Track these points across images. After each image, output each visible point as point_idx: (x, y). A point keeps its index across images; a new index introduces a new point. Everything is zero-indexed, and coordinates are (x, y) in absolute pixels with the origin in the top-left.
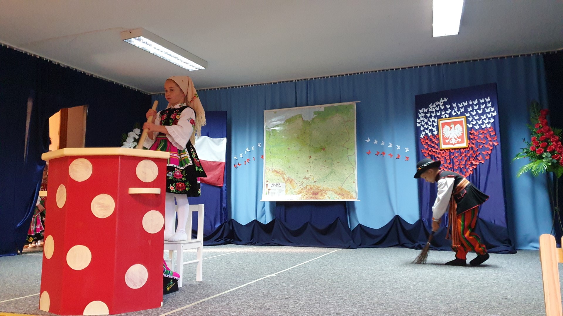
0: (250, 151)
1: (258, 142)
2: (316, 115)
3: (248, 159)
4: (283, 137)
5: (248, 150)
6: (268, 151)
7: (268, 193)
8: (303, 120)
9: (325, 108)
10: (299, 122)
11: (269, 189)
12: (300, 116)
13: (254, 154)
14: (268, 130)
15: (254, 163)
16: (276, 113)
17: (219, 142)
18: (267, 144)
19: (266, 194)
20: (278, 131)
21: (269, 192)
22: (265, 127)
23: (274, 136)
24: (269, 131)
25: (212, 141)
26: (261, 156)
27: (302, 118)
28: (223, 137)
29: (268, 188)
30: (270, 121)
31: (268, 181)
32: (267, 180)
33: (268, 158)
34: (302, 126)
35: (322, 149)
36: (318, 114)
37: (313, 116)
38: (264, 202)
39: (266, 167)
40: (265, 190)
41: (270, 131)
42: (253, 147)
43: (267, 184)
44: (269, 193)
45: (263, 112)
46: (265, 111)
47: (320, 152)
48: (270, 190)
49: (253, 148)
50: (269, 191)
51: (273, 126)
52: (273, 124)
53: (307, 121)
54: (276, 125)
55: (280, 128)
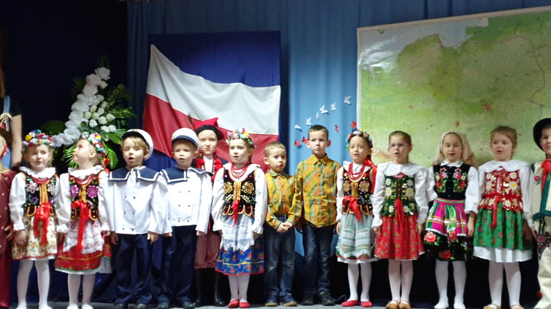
0: (327, 113)
1: (344, 94)
2: (471, 36)
4: (399, 82)
5: (323, 110)
6: (366, 111)
8: (442, 47)
9: (490, 19)
10: (435, 51)
12: (436, 38)
13: (336, 120)
14: (365, 68)
15: (335, 137)
16: (382, 33)
17: (266, 94)
18: (364, 97)
20: (389, 71)
22: (359, 63)
23: (379, 80)
24: (368, 70)
25: (252, 92)
26: (352, 123)
27: (440, 42)
28: (273, 85)
30: (368, 50)
34: (440, 59)
35: (484, 107)
36: (475, 33)
37: (463, 37)
41: (371, 70)
42: (335, 104)
45: (356, 31)
46: (359, 30)
47: (480, 112)
49: (333, 107)
51: (377, 61)
52: (377, 58)
53: (451, 49)
54: (383, 58)
55: (389, 63)
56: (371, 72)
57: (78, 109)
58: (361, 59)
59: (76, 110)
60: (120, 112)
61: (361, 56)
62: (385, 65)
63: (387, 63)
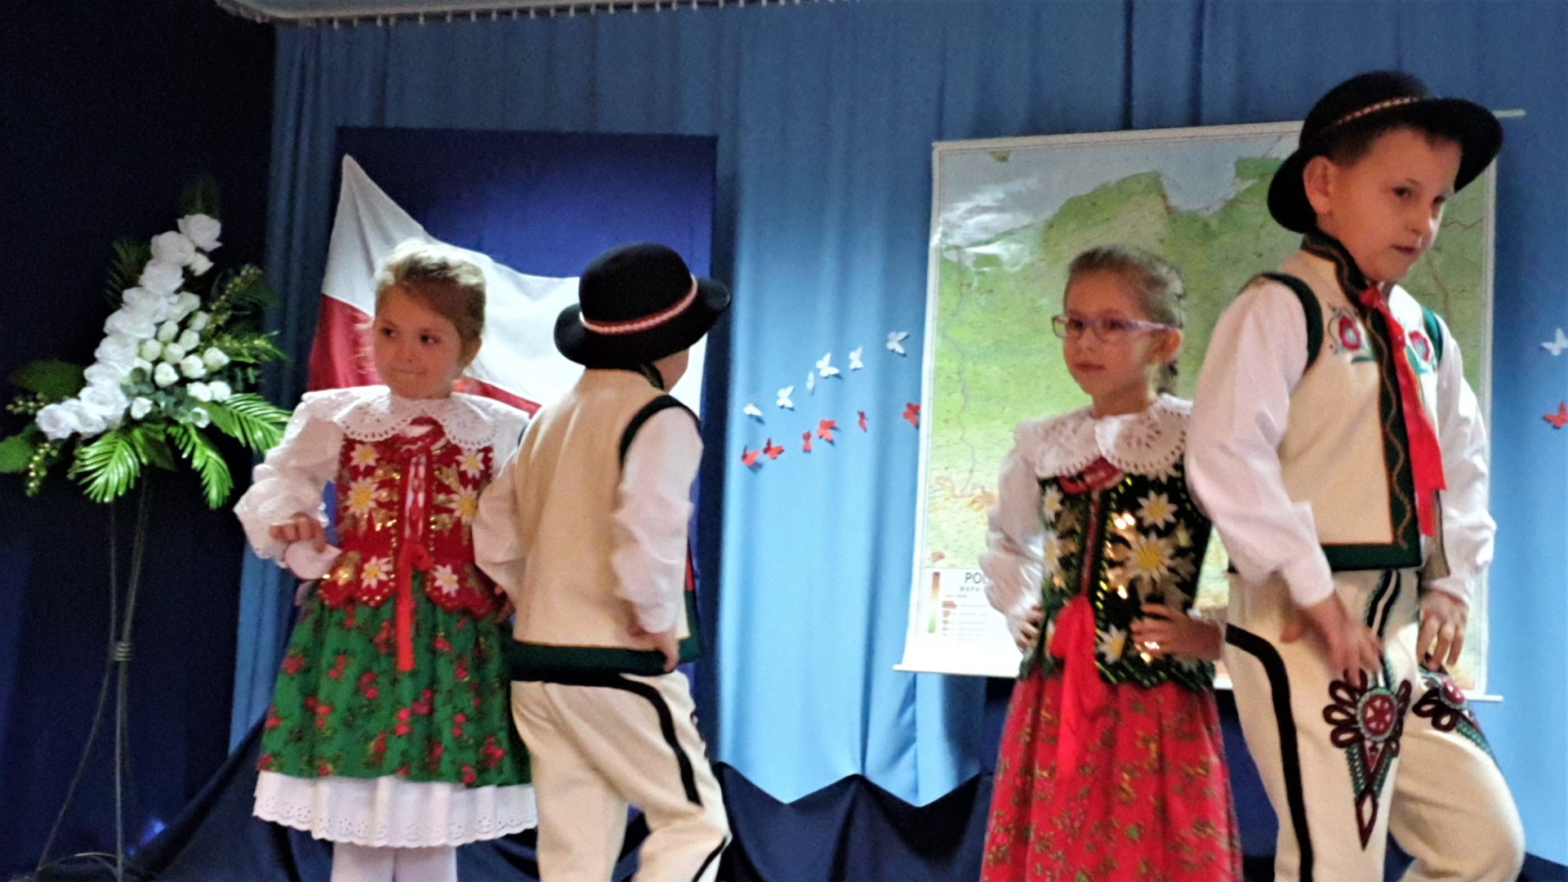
0: (837, 376)
1: (889, 324)
2: (1250, 183)
3: (827, 419)
4: (1044, 301)
5: (825, 367)
6: (949, 378)
7: (939, 626)
8: (1169, 210)
10: (1147, 219)
11: (949, 605)
12: (1154, 184)
13: (863, 396)
14: (952, 256)
15: (858, 446)
16: (1004, 159)
18: (944, 337)
19: (931, 630)
21: (949, 619)
22: (935, 240)
23: (991, 291)
24: (959, 263)
26: (905, 409)
27: (1164, 197)
29: (942, 596)
30: (963, 206)
31: (941, 556)
32: (940, 549)
33: (946, 421)
34: (1162, 241)
36: (1261, 176)
37: (1229, 186)
38: (911, 676)
39: (936, 474)
40: (923, 603)
41: (969, 263)
42: (860, 350)
43: (937, 575)
44: (945, 622)
45: (929, 150)
46: (939, 147)
48: (952, 610)
49: (855, 359)
50: (946, 614)
51: (984, 237)
52: (984, 228)
53: (1193, 217)
54: (1002, 231)
55: (1020, 246)
56: (967, 268)
57: (124, 330)
58: (940, 229)
59: (117, 332)
60: (245, 345)
61: (941, 220)
62: (1008, 249)
63: (1013, 247)
